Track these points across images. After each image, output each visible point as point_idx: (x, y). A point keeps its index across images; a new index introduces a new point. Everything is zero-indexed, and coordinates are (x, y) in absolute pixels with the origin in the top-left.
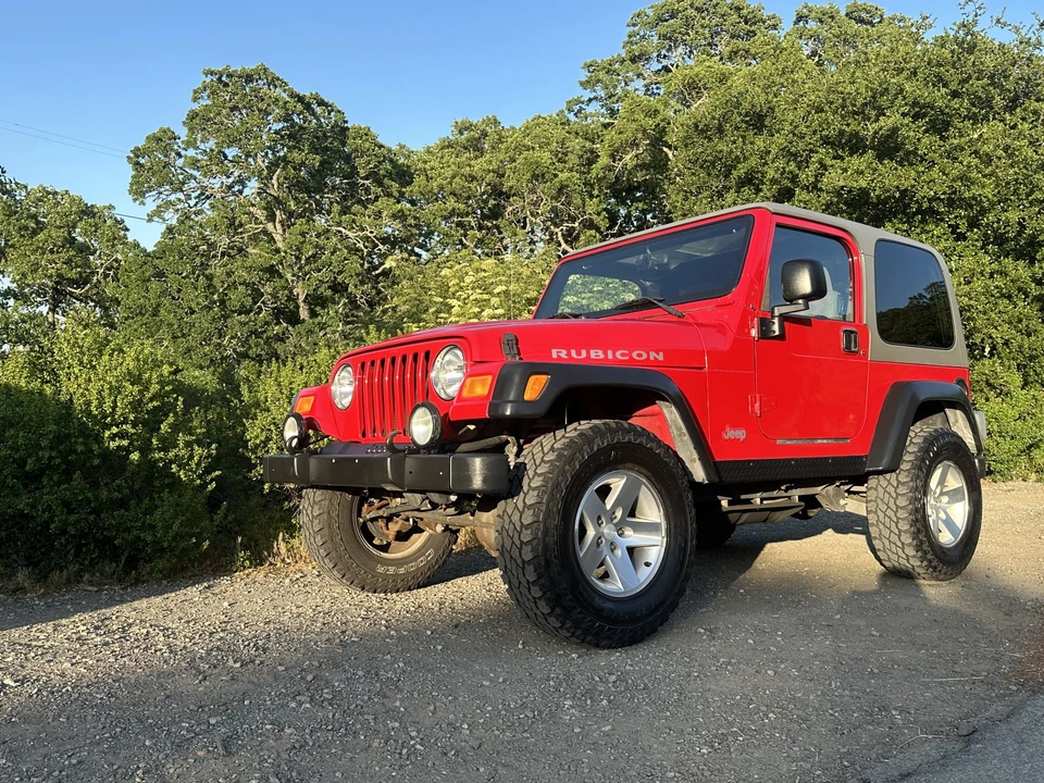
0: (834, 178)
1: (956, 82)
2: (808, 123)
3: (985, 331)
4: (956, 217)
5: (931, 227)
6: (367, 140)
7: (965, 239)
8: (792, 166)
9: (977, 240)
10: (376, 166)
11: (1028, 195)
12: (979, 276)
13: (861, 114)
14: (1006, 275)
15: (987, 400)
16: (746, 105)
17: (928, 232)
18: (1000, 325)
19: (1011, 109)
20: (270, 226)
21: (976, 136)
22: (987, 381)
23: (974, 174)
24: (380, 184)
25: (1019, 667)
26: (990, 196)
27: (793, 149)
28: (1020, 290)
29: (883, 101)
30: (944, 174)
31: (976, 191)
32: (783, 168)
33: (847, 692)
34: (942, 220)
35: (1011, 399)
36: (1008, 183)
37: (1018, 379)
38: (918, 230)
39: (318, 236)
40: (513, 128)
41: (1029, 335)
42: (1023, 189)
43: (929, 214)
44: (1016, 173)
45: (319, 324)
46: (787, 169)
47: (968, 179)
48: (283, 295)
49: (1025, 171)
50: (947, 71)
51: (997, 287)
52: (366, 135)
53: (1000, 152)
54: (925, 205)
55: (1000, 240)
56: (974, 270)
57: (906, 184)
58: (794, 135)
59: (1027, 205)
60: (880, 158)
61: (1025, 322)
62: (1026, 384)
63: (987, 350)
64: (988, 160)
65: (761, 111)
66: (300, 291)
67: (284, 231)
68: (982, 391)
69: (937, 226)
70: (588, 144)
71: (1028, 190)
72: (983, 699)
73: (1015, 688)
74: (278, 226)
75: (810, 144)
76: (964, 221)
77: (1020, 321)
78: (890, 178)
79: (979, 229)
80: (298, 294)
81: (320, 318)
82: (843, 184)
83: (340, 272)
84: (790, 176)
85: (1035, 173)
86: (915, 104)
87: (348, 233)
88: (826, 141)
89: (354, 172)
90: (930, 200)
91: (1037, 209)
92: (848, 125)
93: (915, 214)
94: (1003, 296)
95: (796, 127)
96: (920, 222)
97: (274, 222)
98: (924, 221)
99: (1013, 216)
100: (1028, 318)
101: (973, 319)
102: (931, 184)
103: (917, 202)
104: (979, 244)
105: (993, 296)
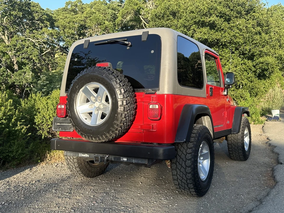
0: (198, 35)
1: (232, 7)
2: (190, 17)
3: (240, 81)
4: (232, 47)
5: (225, 49)
6: (38, 7)
7: (234, 53)
8: (185, 30)
9: (238, 54)
10: (41, 17)
11: (252, 41)
12: (238, 65)
13: (205, 15)
14: (246, 65)
15: (241, 101)
16: (171, 9)
17: (224, 51)
18: (244, 79)
19: (247, 14)
20: (3, 37)
21: (238, 23)
22: (241, 96)
23: (237, 35)
24: (43, 23)
25: (265, 182)
26: (242, 42)
27: (186, 25)
28: (249, 69)
29: (212, 11)
30: (229, 34)
31: (238, 40)
32: (183, 30)
33: (228, 191)
34: (228, 47)
35: (247, 101)
36: (247, 38)
37: (249, 95)
38: (221, 50)
39: (22, 41)
40: (87, 4)
41: (251, 82)
42: (251, 40)
43: (224, 46)
44: (249, 35)
45: (23, 72)
46: (184, 31)
47: (235, 36)
48: (8, 61)
49: (251, 35)
50: (230, 3)
51: (243, 68)
52: (37, 5)
53: (244, 28)
54: (224, 43)
55: (244, 54)
56: (237, 63)
57: (218, 37)
58: (186, 20)
59: (252, 45)
60: (211, 29)
61: (251, 78)
62: (251, 96)
63: (241, 86)
64: (241, 30)
65: (175, 11)
66: (15, 60)
67: (9, 39)
68: (239, 99)
69: (226, 49)
70: (113, 11)
71: (252, 40)
72: (260, 191)
73: (266, 187)
74: (6, 37)
75: (191, 23)
76: (234, 48)
77: (249, 78)
78: (214, 36)
79: (238, 50)
80: (14, 60)
81: (23, 70)
82: (201, 37)
83: (31, 55)
84: (185, 33)
85: (254, 35)
86: (220, 13)
87: (32, 40)
88: (195, 23)
89: (33, 18)
90: (225, 42)
91: (254, 46)
92: (202, 18)
93: (220, 46)
94: (245, 70)
95: (187, 18)
96: (222, 48)
97: (5, 36)
98: (223, 48)
99: (248, 48)
100: (252, 77)
101: (237, 78)
102: (225, 37)
103: (221, 42)
104: (238, 55)
105: (242, 71)
